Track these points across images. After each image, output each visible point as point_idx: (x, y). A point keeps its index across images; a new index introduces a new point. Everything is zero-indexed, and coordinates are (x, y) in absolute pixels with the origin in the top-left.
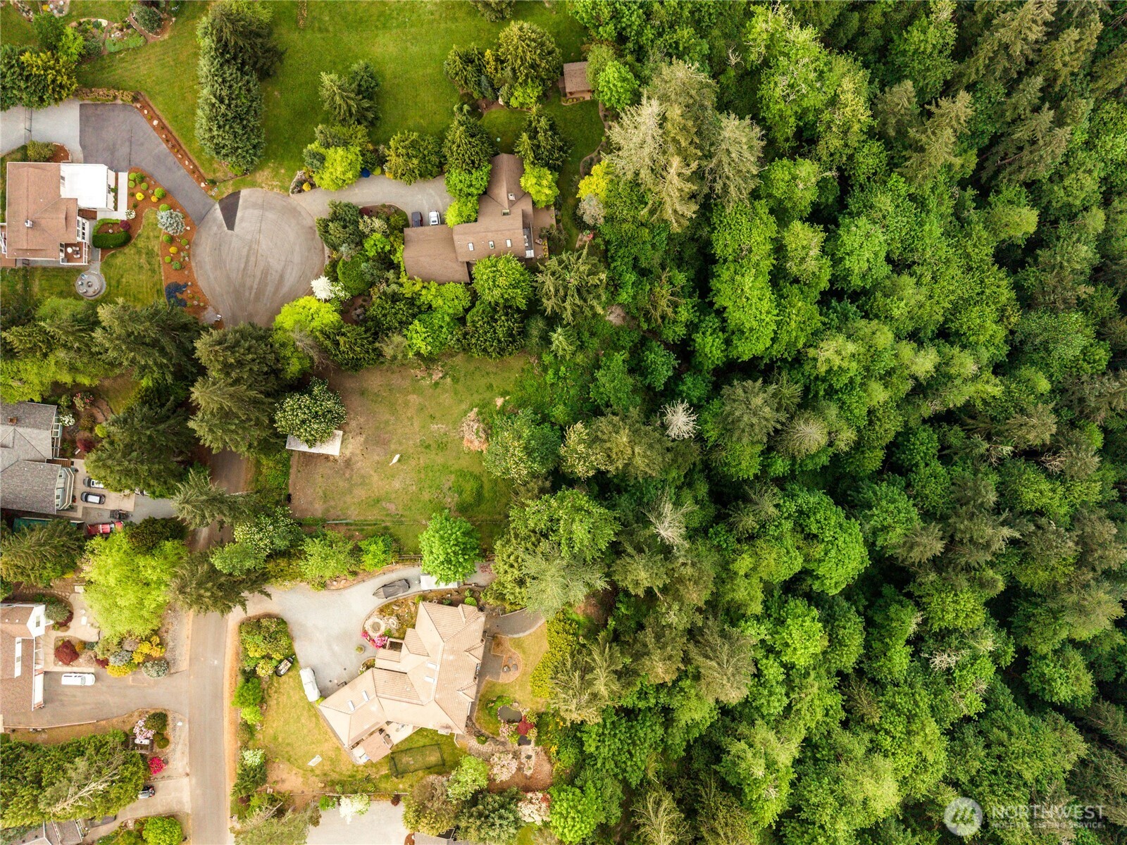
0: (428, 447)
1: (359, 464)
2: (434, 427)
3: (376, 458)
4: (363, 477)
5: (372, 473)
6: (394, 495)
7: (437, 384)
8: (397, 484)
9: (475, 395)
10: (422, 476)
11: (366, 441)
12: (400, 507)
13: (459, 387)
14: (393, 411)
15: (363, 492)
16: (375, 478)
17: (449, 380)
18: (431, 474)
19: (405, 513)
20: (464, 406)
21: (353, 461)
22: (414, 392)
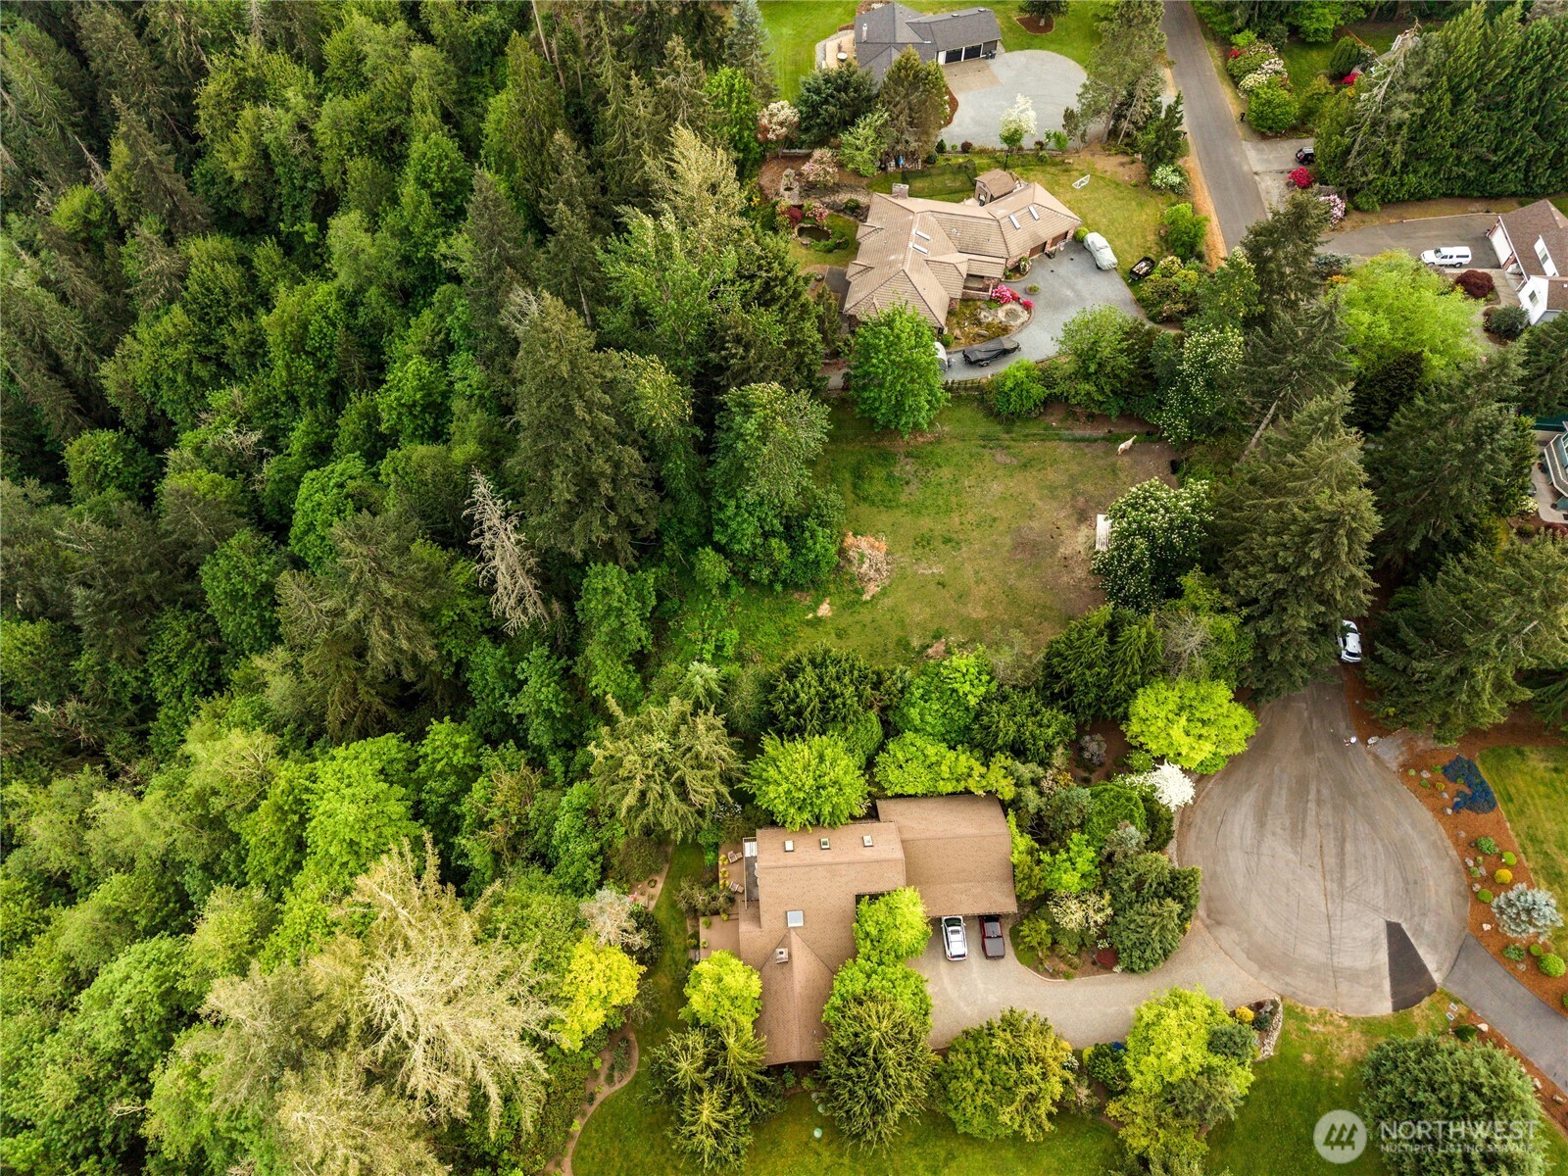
0: (947, 541)
1: (1062, 514)
2: (938, 570)
3: (1034, 524)
4: (1054, 498)
5: (1039, 503)
6: (999, 473)
7: (937, 637)
8: (996, 488)
9: (868, 619)
10: (954, 499)
11: (1055, 548)
12: (987, 457)
13: (895, 633)
14: (1011, 593)
15: (1051, 477)
16: (1033, 496)
17: (916, 643)
18: (940, 503)
19: (979, 450)
20: (888, 602)
21: (1074, 519)
22: (976, 623)
